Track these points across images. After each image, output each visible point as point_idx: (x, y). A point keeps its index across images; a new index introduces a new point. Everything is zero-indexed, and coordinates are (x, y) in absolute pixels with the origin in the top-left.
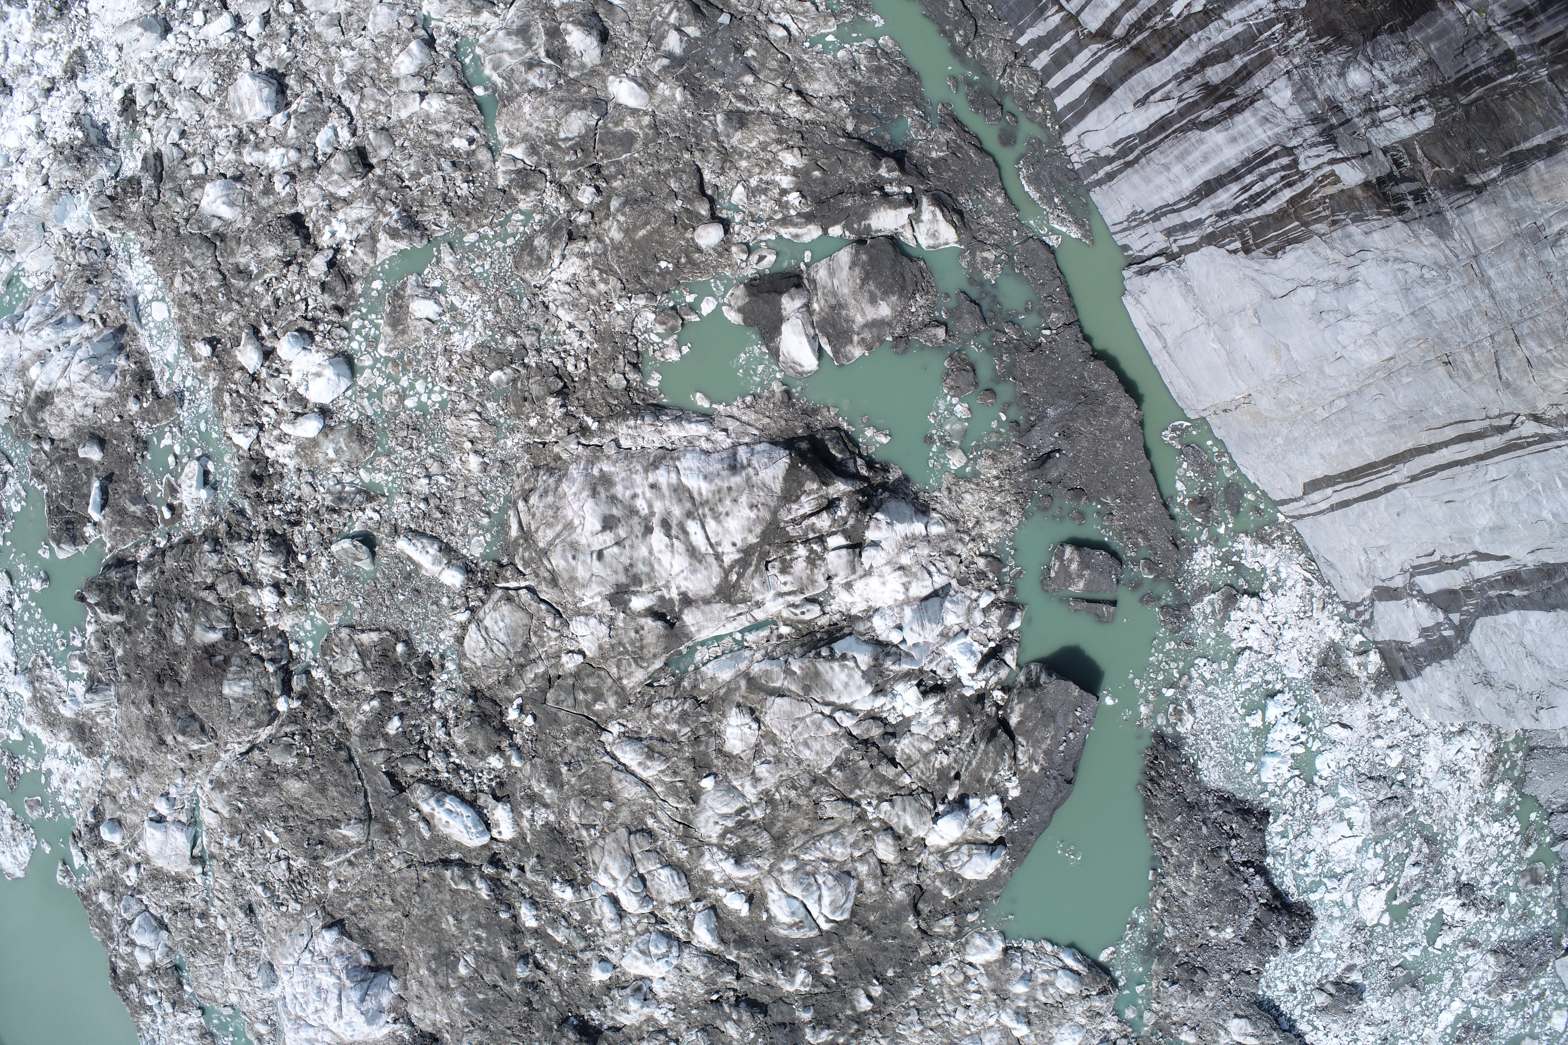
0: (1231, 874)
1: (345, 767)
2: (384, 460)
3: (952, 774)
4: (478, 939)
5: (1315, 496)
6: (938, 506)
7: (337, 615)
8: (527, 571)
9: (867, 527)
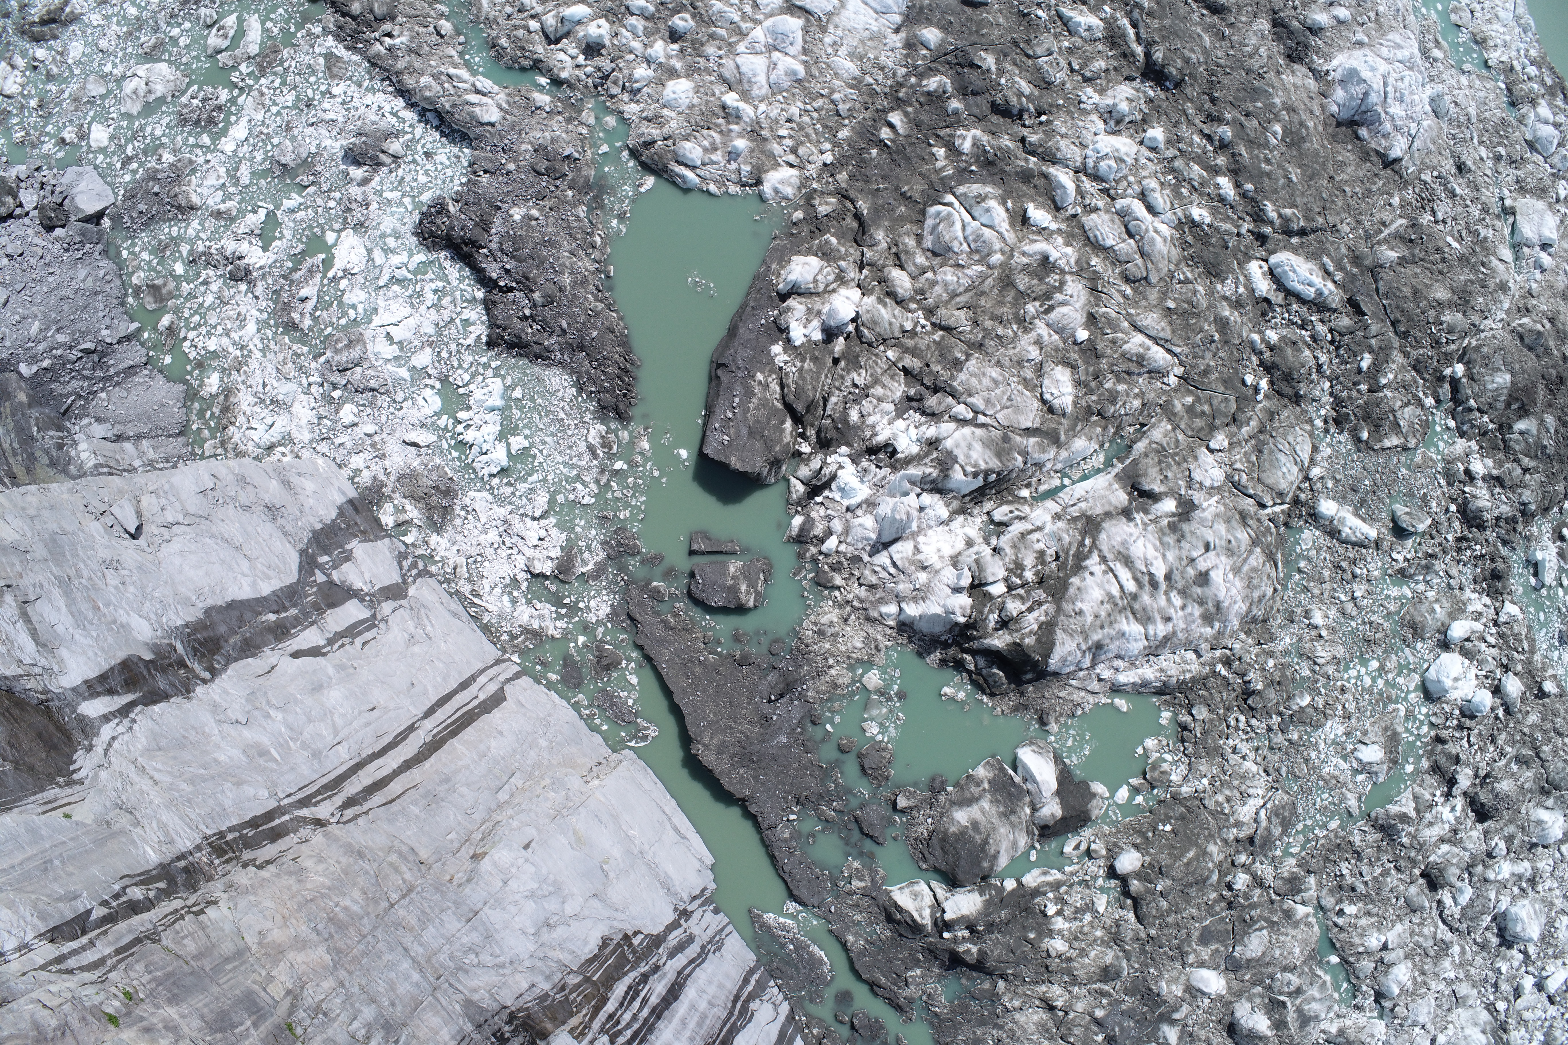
0: (527, 279)
1: (1398, 315)
2: (1392, 608)
3: (843, 364)
4: (1268, 161)
5: (492, 688)
6: (888, 631)
7: (1418, 459)
8: (1267, 523)
9: (972, 607)
